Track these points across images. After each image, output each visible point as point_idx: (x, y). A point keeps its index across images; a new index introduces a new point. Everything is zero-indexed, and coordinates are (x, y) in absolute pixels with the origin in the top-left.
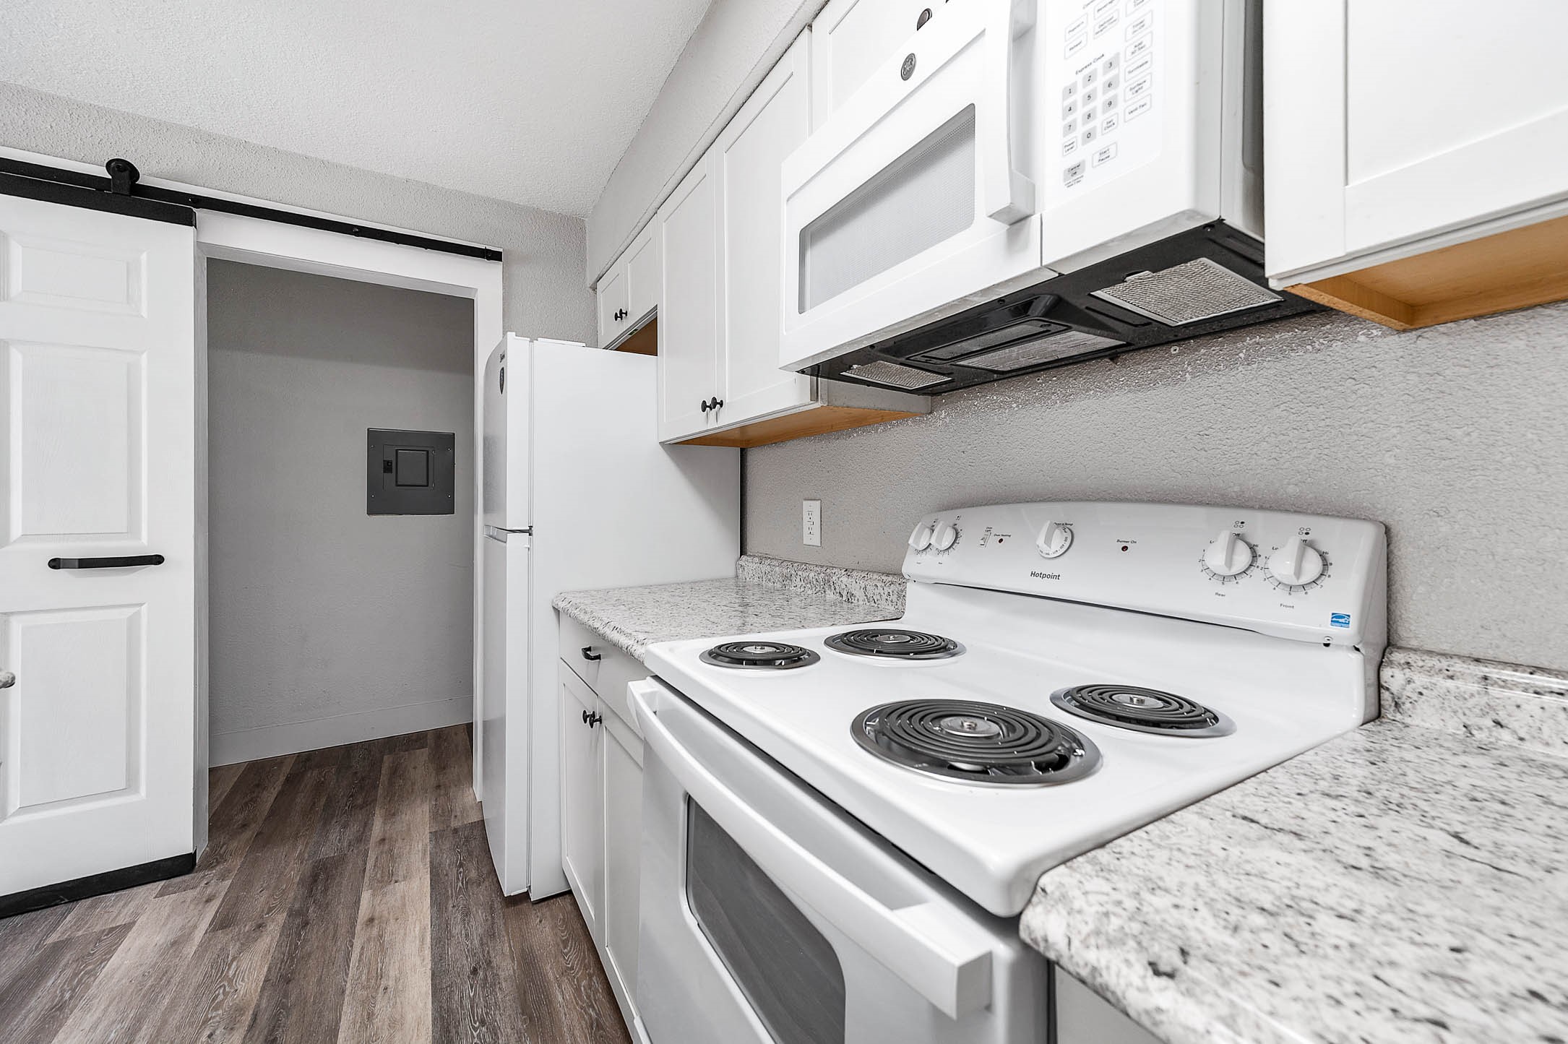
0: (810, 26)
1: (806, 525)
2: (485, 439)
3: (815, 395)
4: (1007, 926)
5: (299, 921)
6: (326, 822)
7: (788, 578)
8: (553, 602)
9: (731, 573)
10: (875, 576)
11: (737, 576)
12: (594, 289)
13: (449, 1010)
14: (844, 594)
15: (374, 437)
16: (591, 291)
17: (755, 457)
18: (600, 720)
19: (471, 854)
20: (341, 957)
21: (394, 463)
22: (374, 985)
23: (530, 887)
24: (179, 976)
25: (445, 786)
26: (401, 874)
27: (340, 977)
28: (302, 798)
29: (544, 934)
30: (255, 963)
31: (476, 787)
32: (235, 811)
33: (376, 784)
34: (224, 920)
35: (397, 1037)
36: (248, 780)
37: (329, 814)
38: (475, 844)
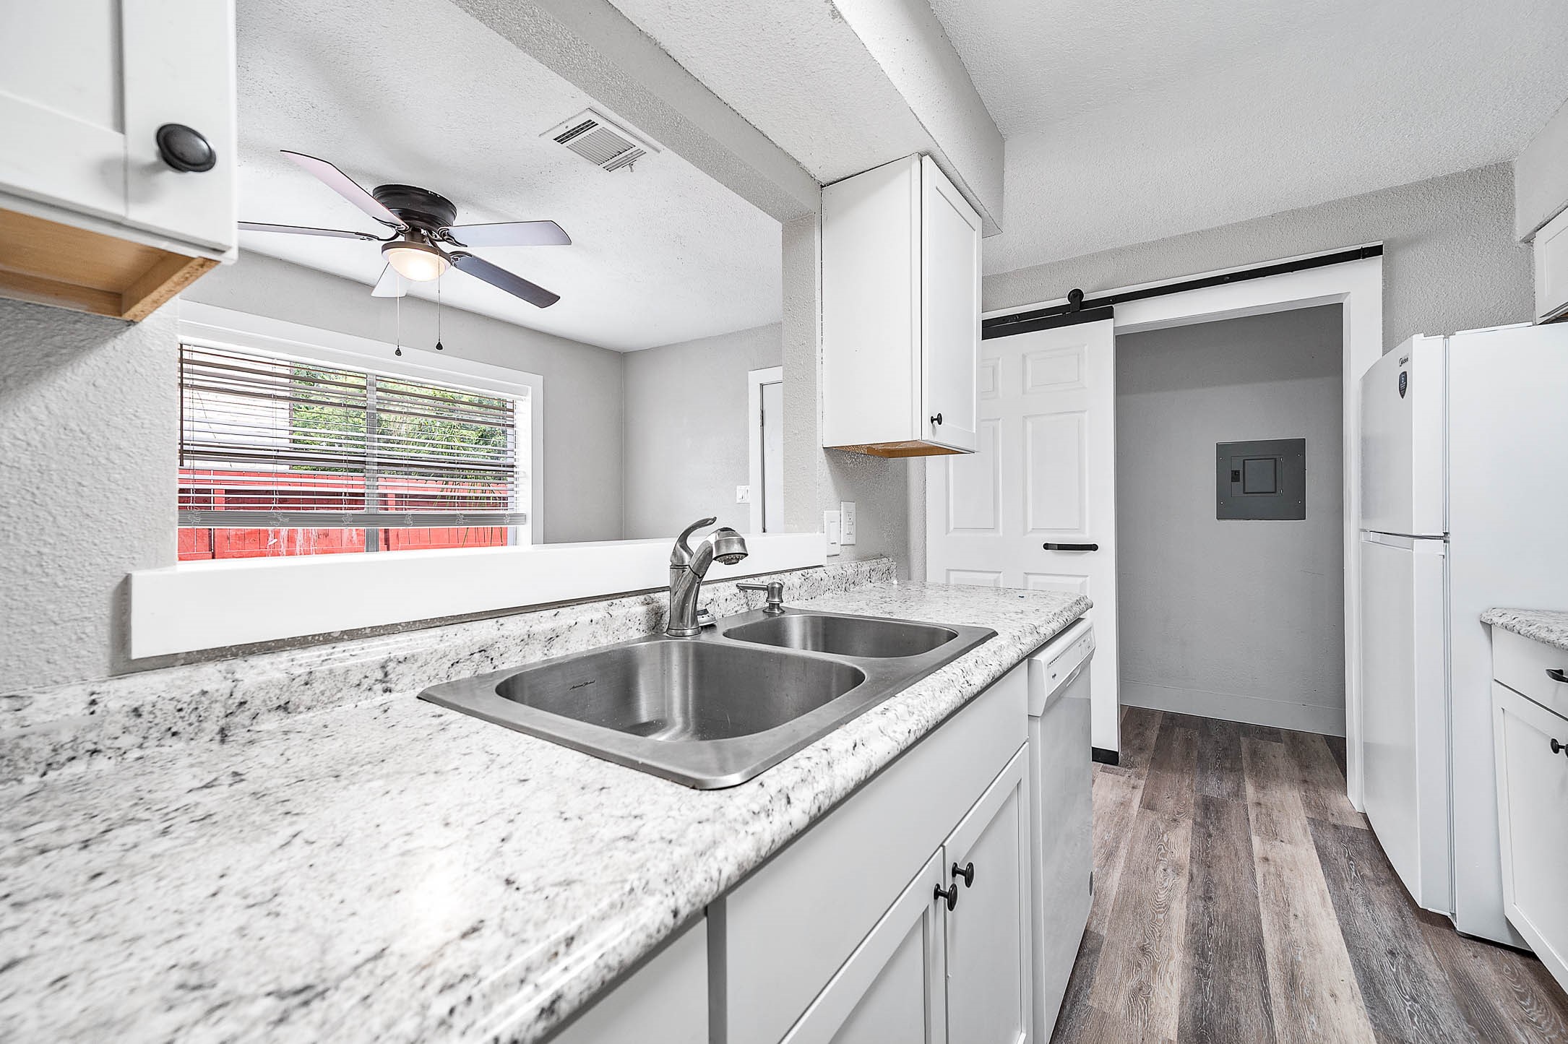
5: (1202, 830)
6: (1203, 771)
8: (1480, 615)
12: (1529, 241)
15: (1223, 450)
16: (1524, 242)
19: (1360, 853)
20: (1246, 872)
21: (1241, 473)
22: (1284, 907)
23: (1453, 915)
24: (1131, 825)
25: (1313, 783)
26: (1285, 837)
27: (1250, 885)
28: (1177, 746)
29: (1484, 970)
30: (1181, 843)
31: (1355, 797)
32: (1131, 737)
33: (1237, 758)
34: (1148, 805)
35: (1318, 956)
36: (1132, 719)
37: (1203, 765)
38: (1365, 846)
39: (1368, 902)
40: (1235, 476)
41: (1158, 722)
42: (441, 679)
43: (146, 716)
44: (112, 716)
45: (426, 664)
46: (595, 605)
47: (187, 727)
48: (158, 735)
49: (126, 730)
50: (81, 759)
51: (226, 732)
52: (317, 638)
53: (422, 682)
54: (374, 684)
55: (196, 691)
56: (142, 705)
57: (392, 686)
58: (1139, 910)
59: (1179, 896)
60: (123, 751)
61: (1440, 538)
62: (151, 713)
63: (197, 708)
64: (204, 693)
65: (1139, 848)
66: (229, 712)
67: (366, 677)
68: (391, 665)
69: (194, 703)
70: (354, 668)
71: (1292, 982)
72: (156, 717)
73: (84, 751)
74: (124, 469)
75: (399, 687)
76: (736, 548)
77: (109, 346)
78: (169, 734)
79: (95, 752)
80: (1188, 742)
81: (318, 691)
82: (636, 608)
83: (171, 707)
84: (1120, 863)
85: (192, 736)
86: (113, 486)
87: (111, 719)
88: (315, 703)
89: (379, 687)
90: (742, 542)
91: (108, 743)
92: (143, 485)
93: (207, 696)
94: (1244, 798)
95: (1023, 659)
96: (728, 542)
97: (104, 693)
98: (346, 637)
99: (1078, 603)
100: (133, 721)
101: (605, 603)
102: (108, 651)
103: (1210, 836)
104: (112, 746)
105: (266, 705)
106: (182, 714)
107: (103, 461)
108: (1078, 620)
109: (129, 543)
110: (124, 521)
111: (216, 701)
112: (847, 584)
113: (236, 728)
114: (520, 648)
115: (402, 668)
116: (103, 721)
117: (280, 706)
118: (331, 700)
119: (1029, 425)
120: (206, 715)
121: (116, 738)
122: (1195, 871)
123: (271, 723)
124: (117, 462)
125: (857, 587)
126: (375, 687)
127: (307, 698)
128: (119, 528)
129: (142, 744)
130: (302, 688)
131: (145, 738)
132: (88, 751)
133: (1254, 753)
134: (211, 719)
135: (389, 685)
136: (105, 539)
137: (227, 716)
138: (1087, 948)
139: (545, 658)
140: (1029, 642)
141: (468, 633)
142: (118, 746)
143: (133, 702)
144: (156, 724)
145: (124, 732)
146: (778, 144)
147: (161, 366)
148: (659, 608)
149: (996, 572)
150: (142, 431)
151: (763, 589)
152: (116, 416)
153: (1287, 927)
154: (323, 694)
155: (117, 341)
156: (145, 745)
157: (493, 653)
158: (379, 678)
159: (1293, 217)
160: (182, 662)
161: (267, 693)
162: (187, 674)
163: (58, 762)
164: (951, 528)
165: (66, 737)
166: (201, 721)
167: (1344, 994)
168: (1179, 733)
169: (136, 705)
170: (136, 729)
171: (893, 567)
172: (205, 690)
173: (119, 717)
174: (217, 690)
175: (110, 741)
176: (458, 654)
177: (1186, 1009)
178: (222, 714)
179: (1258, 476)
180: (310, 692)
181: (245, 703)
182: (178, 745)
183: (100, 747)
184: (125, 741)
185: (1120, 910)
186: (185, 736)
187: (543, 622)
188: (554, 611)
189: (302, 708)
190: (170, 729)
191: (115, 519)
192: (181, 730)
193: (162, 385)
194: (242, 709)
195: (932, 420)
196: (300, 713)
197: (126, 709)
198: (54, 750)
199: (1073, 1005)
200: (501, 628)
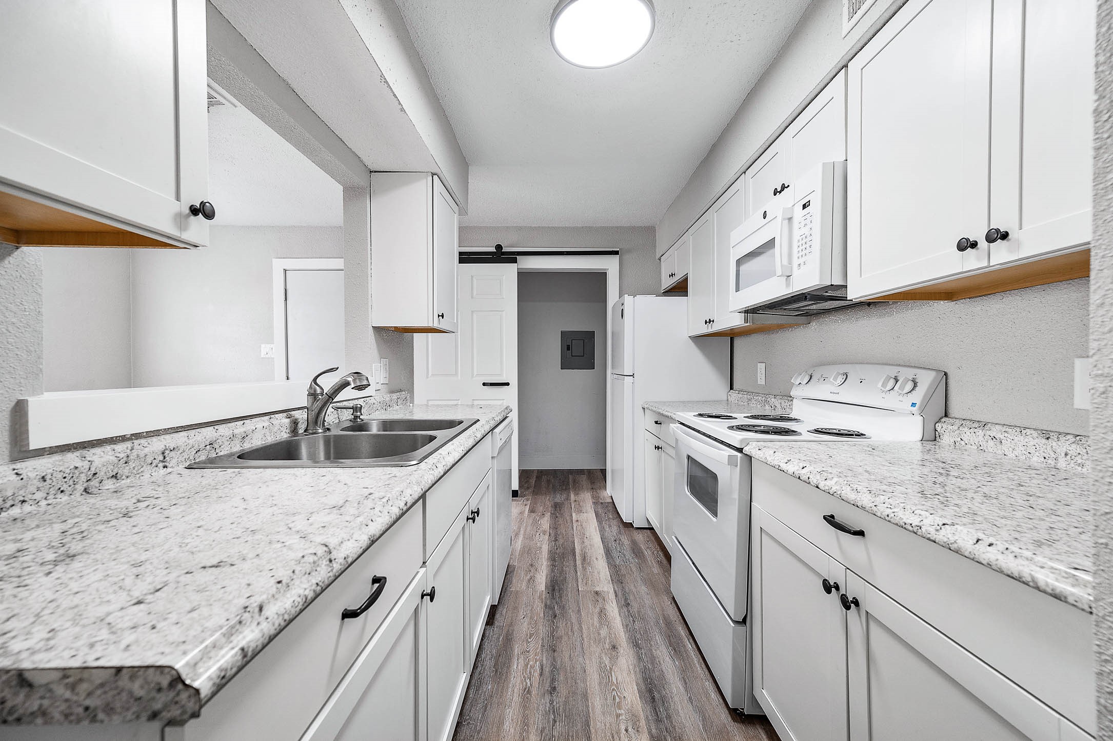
0: (745, 172)
1: (759, 375)
2: (613, 333)
3: (746, 321)
4: (740, 450)
5: (554, 516)
6: (555, 492)
7: (750, 400)
8: (642, 405)
9: (725, 398)
10: (786, 398)
11: (728, 400)
12: (660, 259)
13: (608, 547)
14: (773, 406)
15: (563, 334)
16: (658, 261)
17: (738, 342)
18: (661, 448)
19: (609, 511)
20: (570, 527)
21: (571, 346)
22: (583, 536)
23: (633, 522)
24: (525, 521)
25: (595, 489)
26: (584, 511)
27: (571, 531)
28: (544, 484)
29: (640, 537)
30: (545, 523)
31: (609, 491)
32: (523, 483)
33: (568, 484)
34: (532, 511)
35: (593, 548)
36: (524, 475)
37: (555, 490)
38: (610, 508)
39: (610, 526)
40: (568, 348)
41: (535, 474)
42: (191, 460)
43: (48, 481)
44: (32, 481)
45: (184, 451)
46: (262, 418)
47: (68, 487)
48: (54, 492)
49: (38, 489)
50: (17, 506)
51: (88, 490)
52: (118, 438)
53: (182, 462)
54: (159, 463)
55: (72, 467)
56: (46, 475)
57: (168, 464)
58: (529, 552)
59: (545, 543)
60: (37, 501)
61: (632, 376)
62: (51, 479)
63: (73, 477)
64: (76, 468)
65: (529, 529)
66: (88, 479)
67: (155, 459)
68: (167, 452)
69: (71, 473)
70: (149, 454)
71: (584, 559)
72: (53, 482)
73: (18, 501)
74: (16, 336)
75: (170, 466)
76: (365, 383)
77: (6, 262)
78: (59, 491)
79: (24, 501)
80: (548, 481)
81: (132, 467)
82: (283, 421)
83: (60, 476)
84: (521, 537)
85: (71, 493)
86: (10, 346)
87: (31, 483)
88: (130, 474)
89: (161, 465)
90: (367, 379)
91: (30, 496)
92: (25, 346)
93: (78, 470)
94: (570, 500)
95: (490, 432)
96: (360, 380)
97: (20, 469)
98: (133, 437)
99: (506, 408)
100: (41, 484)
101: (267, 418)
102: (8, 446)
103: (557, 517)
104: (32, 498)
105: (106, 475)
106: (66, 480)
107: (5, 331)
108: (507, 417)
109: (18, 381)
110: (16, 367)
111: (82, 473)
112: (387, 406)
113: (92, 488)
114: (229, 442)
115: (172, 454)
116: (27, 484)
117: (113, 476)
118: (138, 472)
119: (475, 316)
120: (77, 480)
121: (34, 494)
122: (551, 532)
123: (110, 485)
124: (12, 331)
125: (391, 408)
126: (159, 465)
127: (126, 472)
128: (13, 372)
129: (46, 497)
130: (124, 465)
131: (48, 494)
132: (20, 501)
133: (574, 481)
134: (80, 483)
135: (166, 464)
136: (7, 378)
137: (87, 481)
138: (509, 571)
139: (241, 448)
140: (493, 424)
141: (201, 435)
142: (34, 499)
143: (41, 473)
144: (53, 486)
145: (38, 490)
146: (349, 146)
147: (34, 274)
148: (296, 419)
149: (456, 400)
150: (25, 313)
151: (350, 408)
152: (11, 303)
153: (583, 542)
154: (134, 469)
155: (11, 258)
156: (48, 498)
157: (216, 445)
158: (161, 460)
159: (588, 230)
160: (48, 453)
161: (107, 468)
162: (60, 458)
163: (6, 507)
164: (430, 374)
165: (9, 493)
166: (74, 484)
167: (600, 557)
168: (544, 478)
169: (43, 475)
170: (43, 488)
171: (408, 397)
172: (76, 466)
173: (35, 482)
174: (83, 466)
175: (31, 496)
176: (199, 446)
177: (548, 579)
178: (85, 480)
179: (577, 349)
180: (127, 468)
181: (96, 474)
182: (64, 498)
183: (26, 499)
184: (39, 495)
185: (522, 554)
186: (67, 493)
187: (239, 428)
188: (242, 422)
189: (124, 477)
190: (60, 488)
191: (11, 366)
192: (65, 489)
193: (34, 285)
194: (95, 477)
195: (439, 316)
196: (123, 479)
197: (38, 477)
198: (4, 500)
199: (505, 592)
200: (217, 431)
